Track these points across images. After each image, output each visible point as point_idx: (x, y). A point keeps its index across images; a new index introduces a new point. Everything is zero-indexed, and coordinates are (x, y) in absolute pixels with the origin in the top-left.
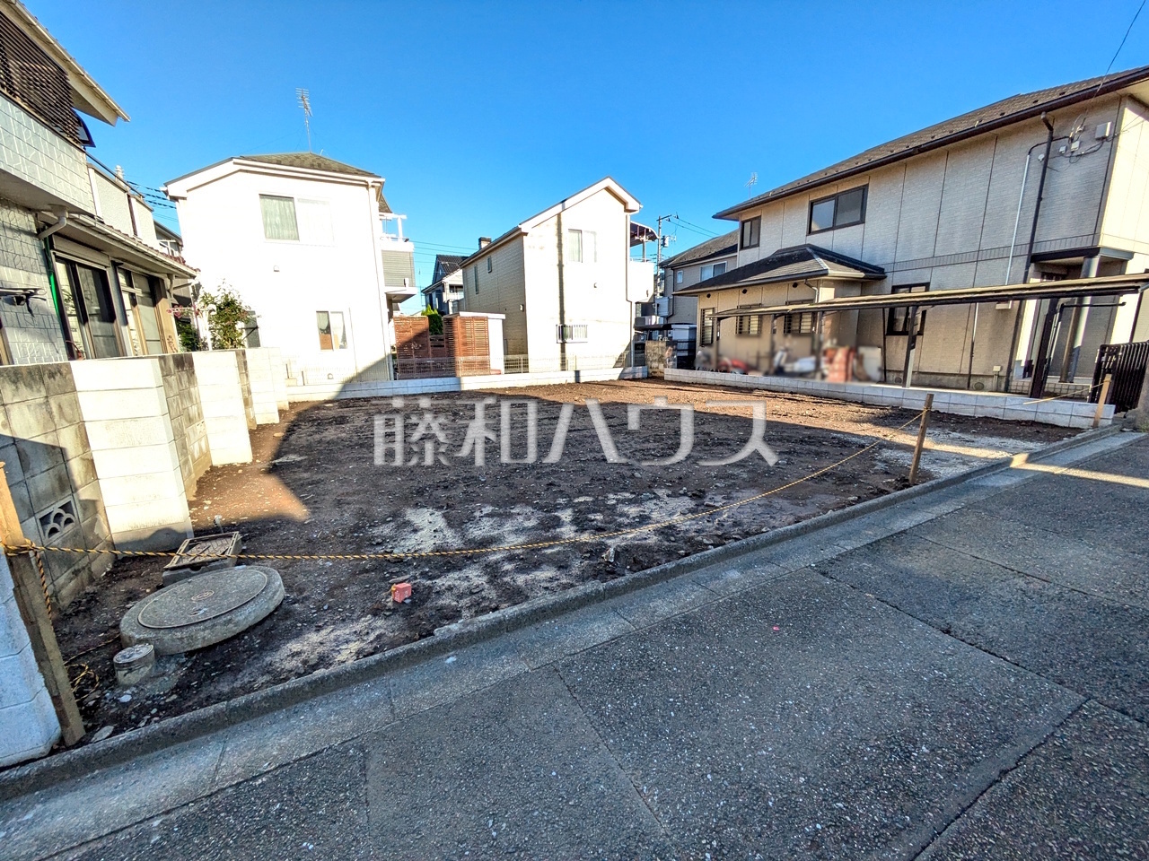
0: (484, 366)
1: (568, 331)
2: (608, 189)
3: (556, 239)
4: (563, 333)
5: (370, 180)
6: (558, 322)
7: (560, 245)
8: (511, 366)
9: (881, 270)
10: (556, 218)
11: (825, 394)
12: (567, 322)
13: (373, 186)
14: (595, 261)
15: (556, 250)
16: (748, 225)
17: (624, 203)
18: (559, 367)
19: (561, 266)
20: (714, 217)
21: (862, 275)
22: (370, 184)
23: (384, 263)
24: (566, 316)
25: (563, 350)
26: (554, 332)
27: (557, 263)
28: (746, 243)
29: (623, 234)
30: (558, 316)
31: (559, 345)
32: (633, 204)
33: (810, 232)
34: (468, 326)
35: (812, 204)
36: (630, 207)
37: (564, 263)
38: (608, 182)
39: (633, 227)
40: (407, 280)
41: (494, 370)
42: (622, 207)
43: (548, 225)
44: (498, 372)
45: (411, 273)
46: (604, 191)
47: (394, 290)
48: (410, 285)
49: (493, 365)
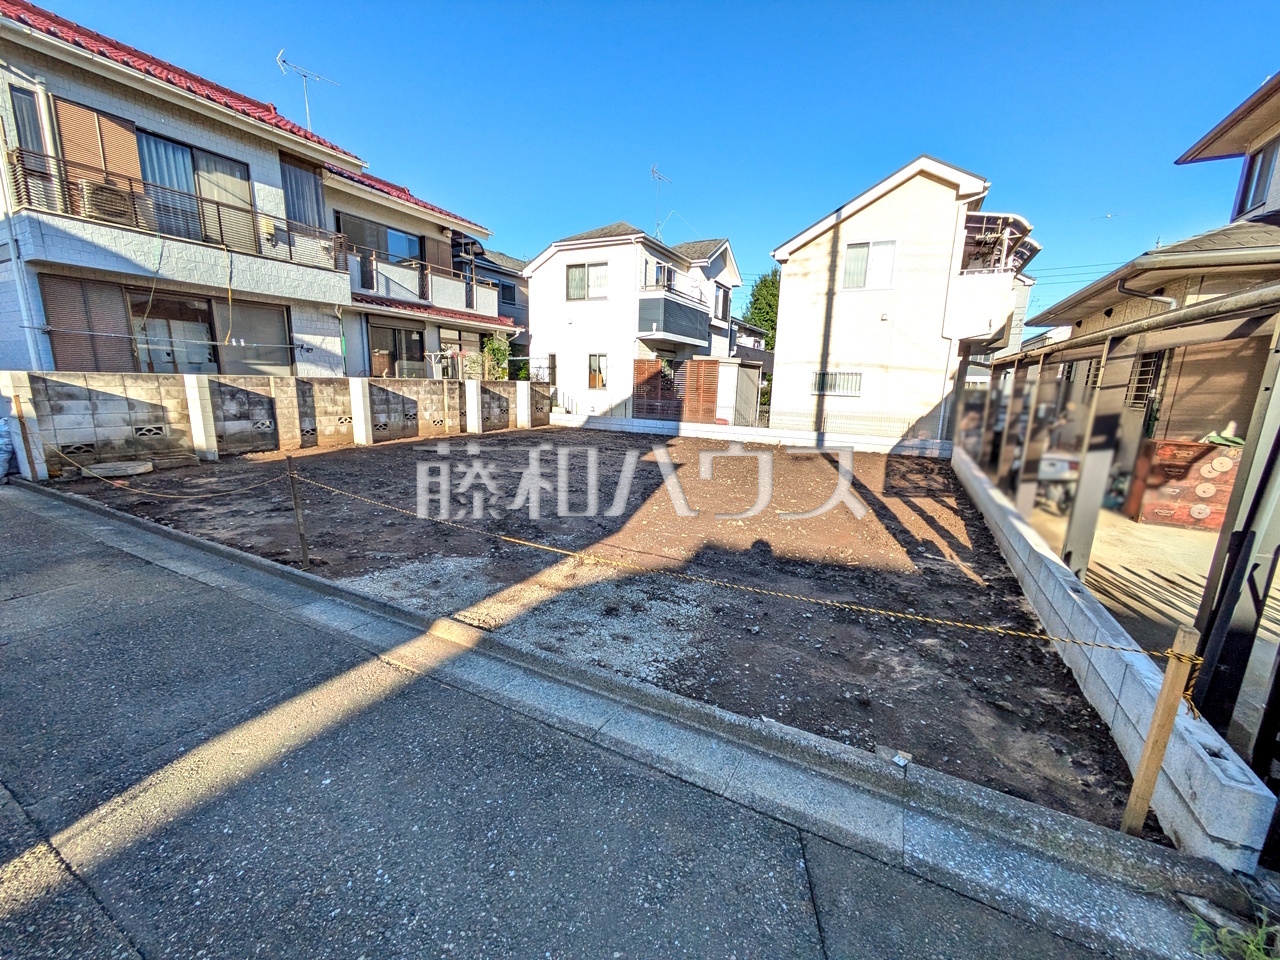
0: (709, 415)
1: (829, 379)
4: (823, 383)
6: (817, 368)
7: (833, 268)
10: (831, 232)
12: (830, 369)
15: (826, 275)
16: (1259, 161)
17: (956, 186)
19: (830, 294)
20: (1176, 163)
23: (640, 309)
24: (831, 359)
25: (820, 405)
26: (810, 380)
27: (825, 289)
28: (1249, 202)
30: (818, 359)
31: (815, 399)
37: (836, 290)
38: (924, 163)
39: (973, 221)
40: (655, 325)
41: (719, 419)
42: (953, 193)
43: (818, 244)
44: (724, 422)
45: (661, 318)
46: (919, 177)
47: (645, 335)
48: (657, 330)
49: (719, 414)
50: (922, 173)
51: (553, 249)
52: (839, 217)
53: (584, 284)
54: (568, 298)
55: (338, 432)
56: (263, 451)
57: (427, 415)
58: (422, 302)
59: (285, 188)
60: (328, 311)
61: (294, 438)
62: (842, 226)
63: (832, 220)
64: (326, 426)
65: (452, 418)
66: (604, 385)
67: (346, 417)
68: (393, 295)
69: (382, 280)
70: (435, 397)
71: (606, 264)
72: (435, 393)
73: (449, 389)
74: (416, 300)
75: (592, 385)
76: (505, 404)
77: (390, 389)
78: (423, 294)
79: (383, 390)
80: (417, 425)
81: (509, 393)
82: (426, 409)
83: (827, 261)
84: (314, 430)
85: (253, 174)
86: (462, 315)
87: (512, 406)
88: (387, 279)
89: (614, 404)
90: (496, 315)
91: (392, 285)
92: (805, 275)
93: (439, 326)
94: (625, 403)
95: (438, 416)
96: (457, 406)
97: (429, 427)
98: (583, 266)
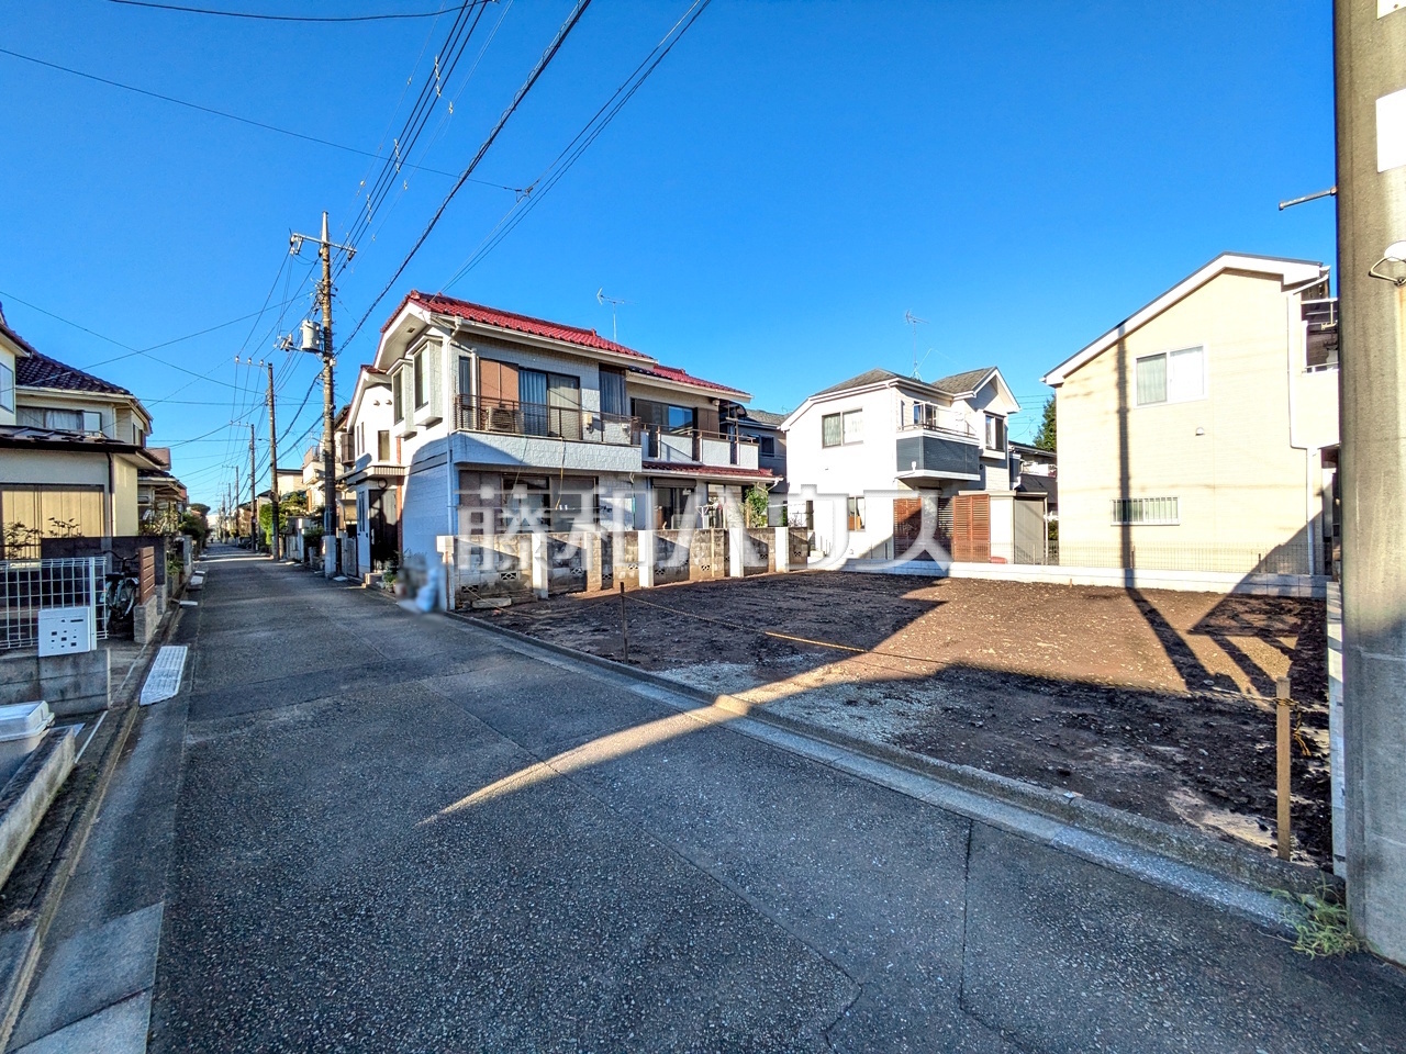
0: (982, 553)
1: (1136, 507)
4: (1126, 511)
6: (1117, 495)
10: (1114, 348)
12: (1134, 494)
17: (1279, 277)
19: (1123, 413)
23: (897, 449)
24: (1133, 483)
25: (1126, 537)
26: (1108, 509)
30: (1117, 486)
31: (1118, 531)
32: (1302, 273)
37: (1129, 407)
38: (1228, 260)
40: (914, 464)
41: (994, 558)
42: (1278, 284)
43: (1099, 362)
44: (1002, 561)
45: (921, 455)
46: (1222, 276)
47: (906, 474)
48: (917, 468)
49: (995, 552)
50: (1226, 270)
51: (809, 403)
52: (1120, 332)
53: (839, 431)
54: (824, 445)
55: (627, 576)
56: (576, 592)
57: (696, 561)
58: (695, 463)
59: (600, 389)
60: (624, 478)
61: (597, 581)
62: (1128, 340)
63: (1114, 336)
64: (620, 571)
65: (718, 563)
66: (863, 527)
67: (634, 563)
68: (672, 460)
69: (664, 448)
70: (703, 545)
71: (861, 410)
72: (703, 541)
73: (716, 537)
74: (690, 461)
75: (851, 527)
76: (765, 549)
77: (668, 539)
78: (695, 456)
79: (663, 540)
80: (688, 570)
81: (768, 539)
82: (696, 556)
83: (1114, 377)
84: (611, 575)
85: (582, 384)
86: (727, 470)
87: (771, 551)
88: (668, 447)
89: (874, 545)
90: (757, 468)
91: (672, 452)
92: (1088, 394)
93: (708, 482)
94: (885, 544)
95: (705, 562)
96: (722, 552)
97: (698, 572)
98: (838, 414)
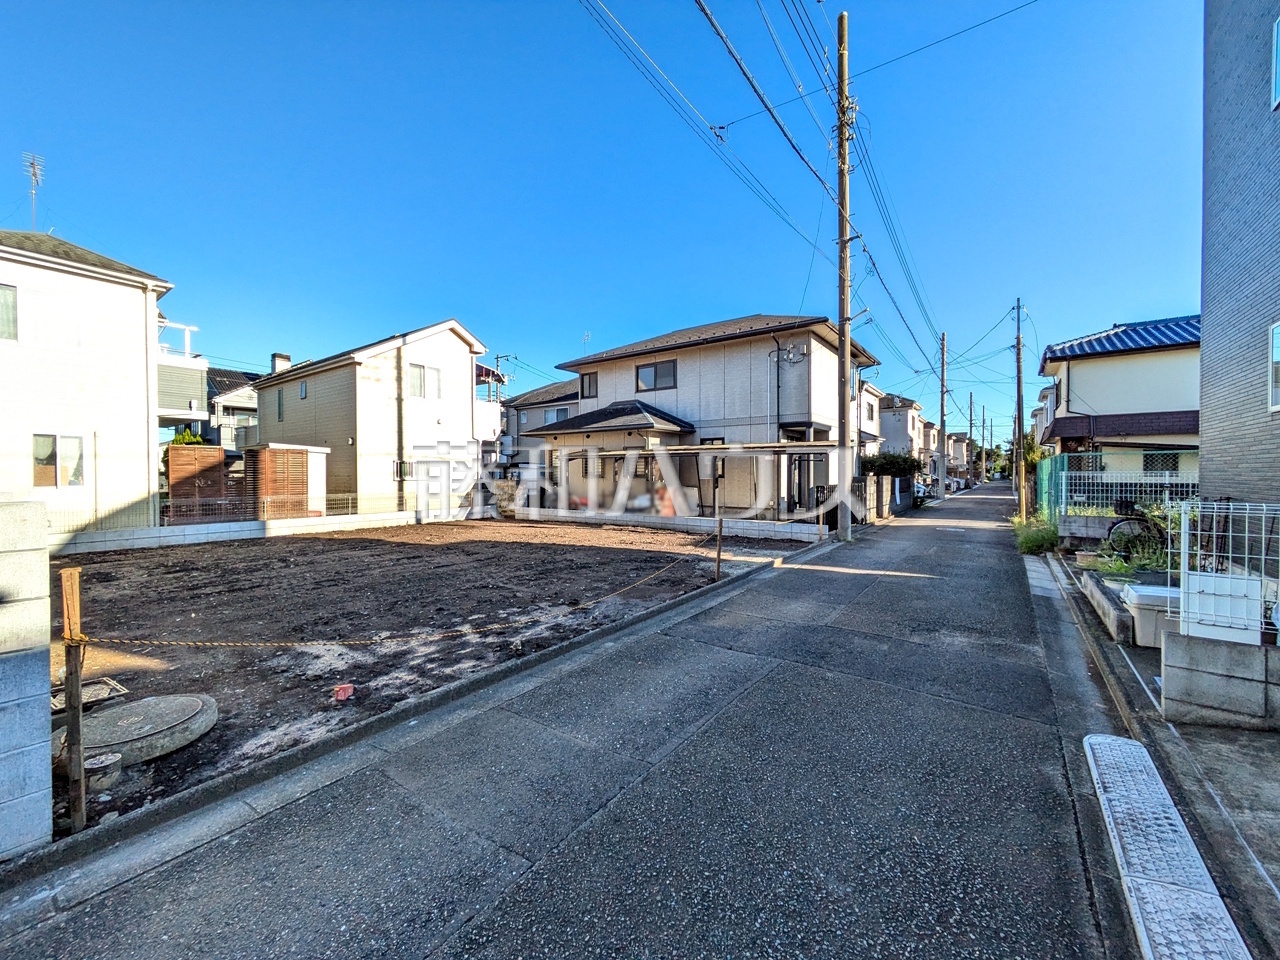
0: (299, 508)
1: (407, 468)
2: (452, 330)
3: (395, 372)
4: (401, 471)
5: (150, 283)
6: (395, 458)
7: (399, 379)
8: (334, 507)
9: (692, 426)
10: (395, 352)
11: (659, 526)
12: (406, 459)
13: (153, 290)
14: (439, 397)
15: (395, 384)
16: (586, 378)
17: (470, 345)
18: (396, 509)
19: (400, 400)
20: (556, 367)
21: (678, 429)
22: (150, 287)
23: (159, 380)
24: (405, 450)
25: (401, 489)
26: (390, 468)
27: (396, 396)
28: (586, 393)
29: (467, 374)
30: (396, 452)
31: (396, 484)
32: (478, 347)
33: (638, 391)
34: (280, 460)
35: (638, 368)
36: (475, 350)
37: (403, 397)
38: (453, 324)
39: (479, 368)
41: (312, 511)
43: (385, 357)
44: (319, 514)
46: (450, 331)
48: (198, 409)
49: (311, 506)
52: (404, 342)
92: (378, 380)
